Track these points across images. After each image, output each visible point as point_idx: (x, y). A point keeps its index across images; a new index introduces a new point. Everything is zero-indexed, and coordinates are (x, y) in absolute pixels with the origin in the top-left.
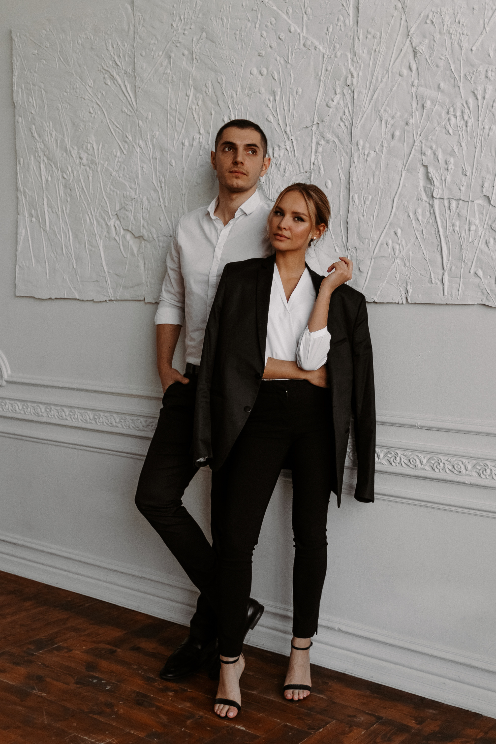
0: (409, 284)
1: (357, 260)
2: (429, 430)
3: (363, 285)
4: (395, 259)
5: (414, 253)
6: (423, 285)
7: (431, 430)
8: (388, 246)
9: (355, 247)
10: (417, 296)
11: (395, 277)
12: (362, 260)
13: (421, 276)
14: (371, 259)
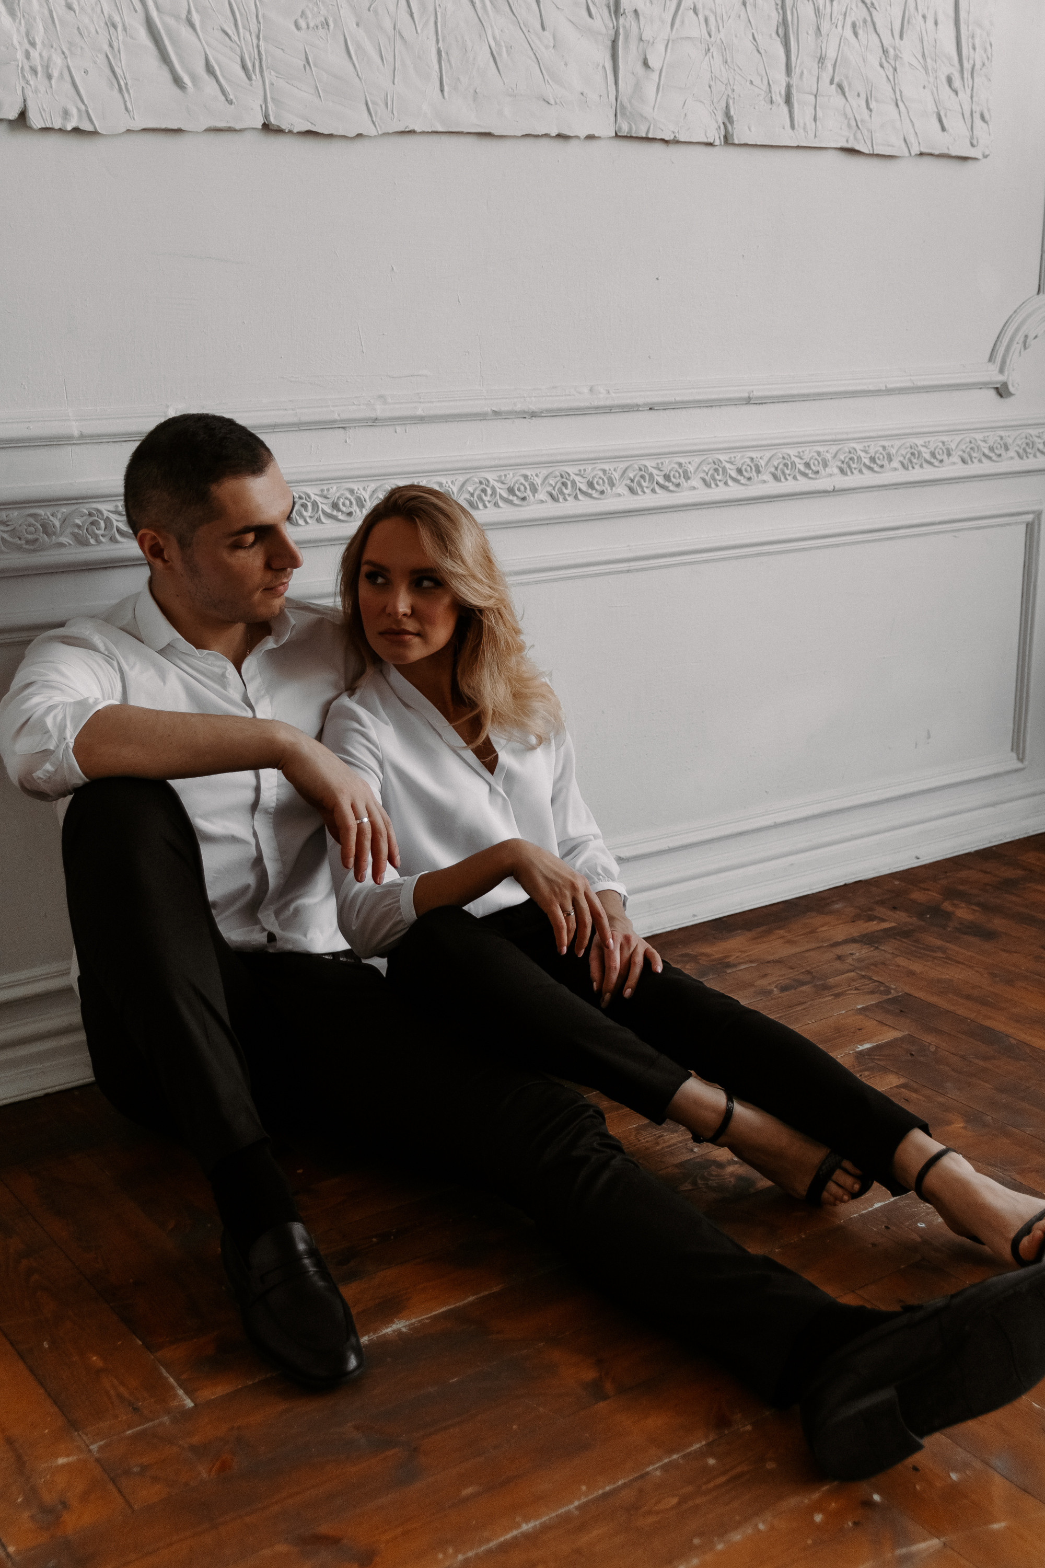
0: (731, 102)
1: (641, 39)
2: (759, 404)
3: (654, 100)
4: (710, 46)
5: (738, 35)
6: (757, 108)
7: (762, 403)
8: (697, 14)
9: (636, 11)
10: (747, 128)
11: (710, 87)
12: (651, 41)
13: (752, 86)
14: (666, 42)
